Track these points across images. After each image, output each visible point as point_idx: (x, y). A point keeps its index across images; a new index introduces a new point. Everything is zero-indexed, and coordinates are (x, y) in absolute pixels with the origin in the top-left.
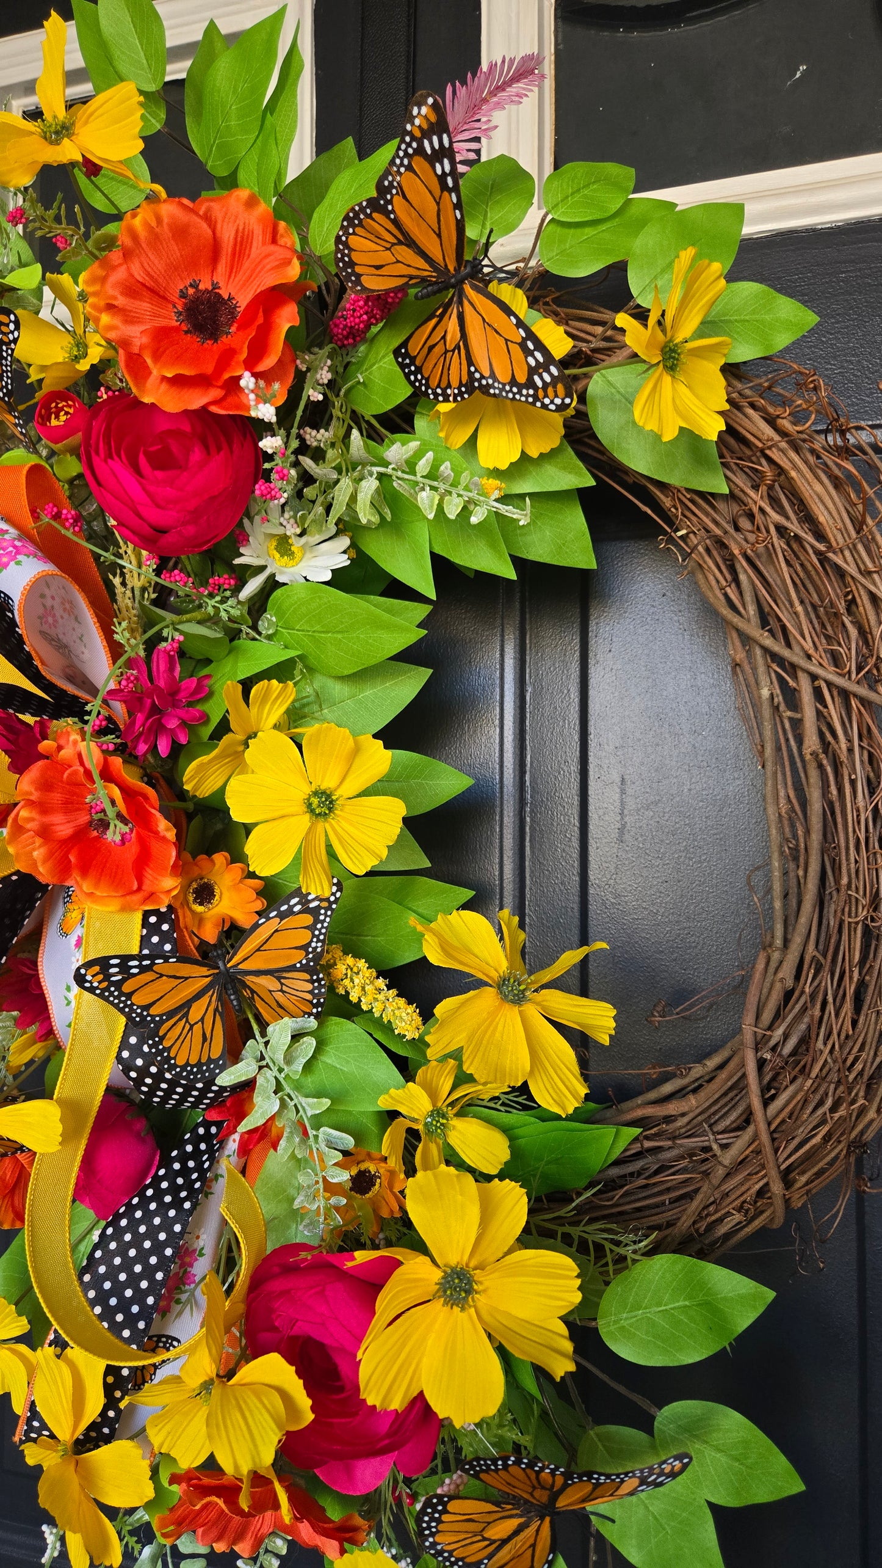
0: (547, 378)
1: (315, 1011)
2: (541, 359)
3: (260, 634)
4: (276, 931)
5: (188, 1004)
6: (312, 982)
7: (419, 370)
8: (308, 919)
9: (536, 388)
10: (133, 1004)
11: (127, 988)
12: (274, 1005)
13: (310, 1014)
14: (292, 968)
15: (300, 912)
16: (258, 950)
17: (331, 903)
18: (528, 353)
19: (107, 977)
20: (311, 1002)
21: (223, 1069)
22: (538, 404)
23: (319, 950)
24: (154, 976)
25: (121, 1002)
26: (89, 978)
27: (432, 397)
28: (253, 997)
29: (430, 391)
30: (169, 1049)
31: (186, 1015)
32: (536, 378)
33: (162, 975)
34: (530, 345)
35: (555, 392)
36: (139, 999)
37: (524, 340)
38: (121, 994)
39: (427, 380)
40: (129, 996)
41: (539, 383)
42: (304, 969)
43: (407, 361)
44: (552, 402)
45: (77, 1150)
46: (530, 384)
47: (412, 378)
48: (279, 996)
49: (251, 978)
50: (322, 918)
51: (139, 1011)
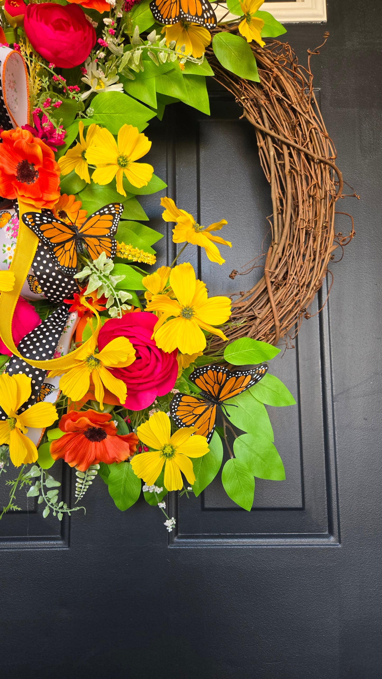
0: (209, 15)
1: (112, 256)
2: (207, 7)
3: (87, 115)
4: (99, 220)
5: (64, 243)
6: (112, 243)
7: (159, 12)
8: (111, 217)
9: (204, 19)
10: (43, 236)
11: (42, 228)
12: (95, 251)
13: (110, 258)
14: (104, 236)
15: (108, 214)
16: (91, 227)
17: (120, 213)
18: (203, 4)
19: (35, 221)
20: (111, 252)
21: (76, 273)
22: (205, 25)
23: (115, 230)
24: (52, 227)
25: (39, 234)
26: (27, 219)
27: (163, 22)
28: (88, 248)
29: (163, 20)
30: (57, 257)
31: (63, 246)
32: (205, 14)
33: (55, 227)
34: (204, 1)
35: (211, 21)
36: (46, 235)
38: (39, 230)
39: (162, 15)
40: (42, 232)
41: (206, 17)
42: (109, 237)
43: (155, 8)
44: (209, 25)
46: (202, 16)
47: (156, 15)
48: (98, 248)
49: (88, 238)
50: (116, 217)
51: (46, 239)
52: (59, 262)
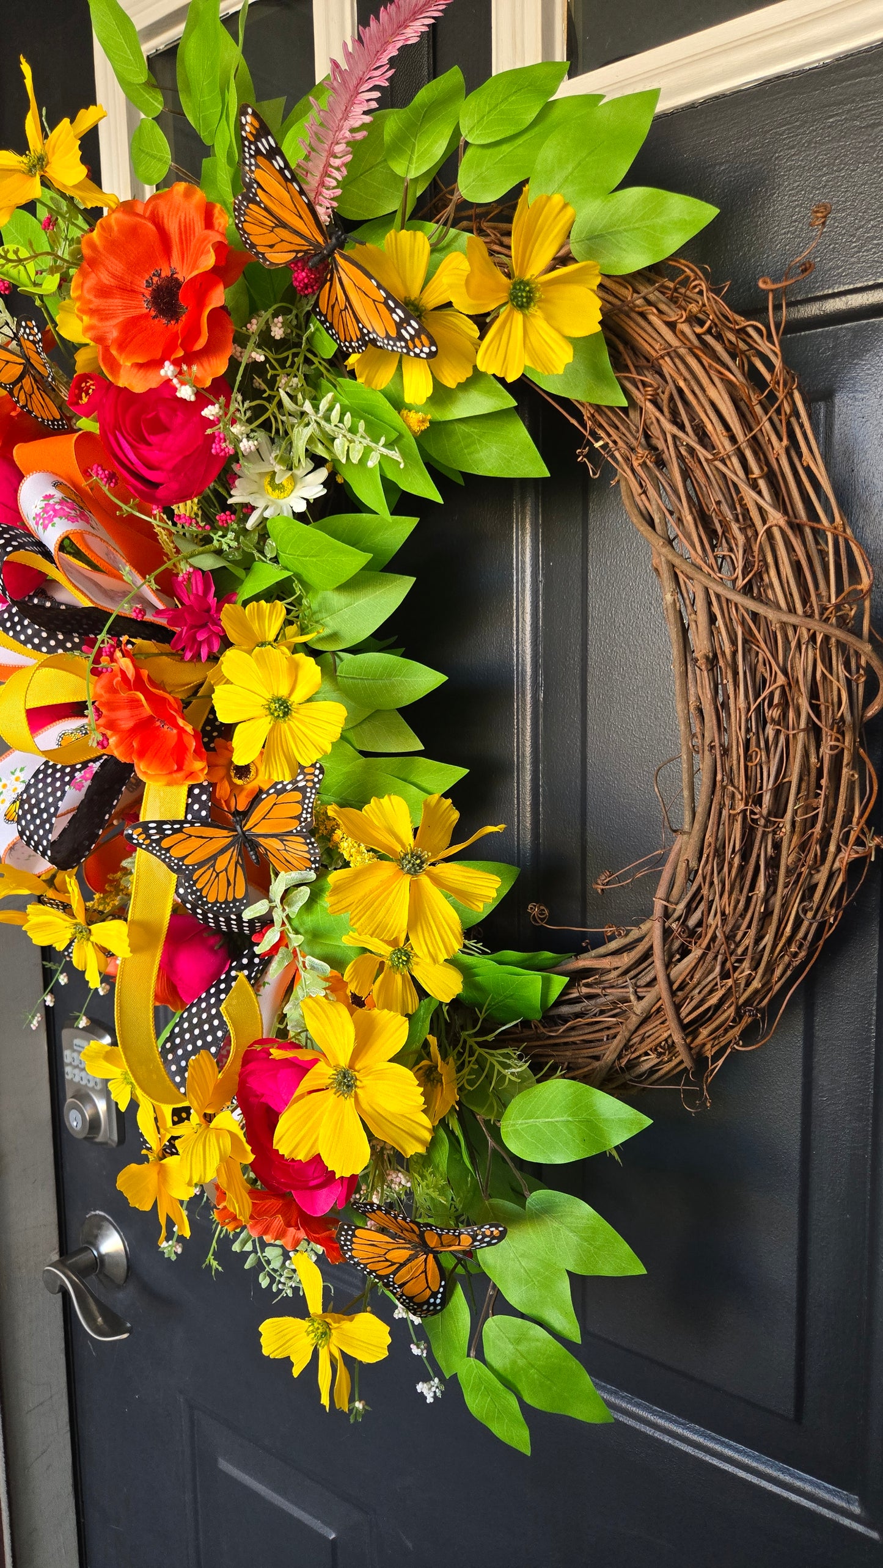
0: (411, 331)
1: (313, 866)
2: (402, 316)
4: (275, 804)
5: (214, 858)
6: (308, 844)
8: (298, 796)
9: (406, 341)
10: (171, 856)
11: (165, 843)
12: (284, 861)
13: (311, 869)
14: (290, 833)
15: (292, 790)
16: (264, 818)
17: (315, 783)
18: (392, 311)
19: (149, 836)
20: (310, 860)
21: (247, 905)
22: (412, 354)
23: (309, 820)
24: (184, 836)
25: (162, 854)
26: (135, 836)
27: (344, 349)
28: (266, 854)
29: (342, 344)
30: (201, 890)
31: (213, 866)
32: (403, 331)
33: (190, 836)
34: (392, 305)
35: (421, 342)
36: (175, 853)
37: (386, 299)
38: (161, 849)
40: (168, 850)
41: (407, 336)
43: (323, 318)
44: (422, 351)
45: (154, 956)
46: (400, 337)
47: (330, 332)
48: (285, 854)
50: (308, 795)
51: (176, 861)
52: (206, 897)
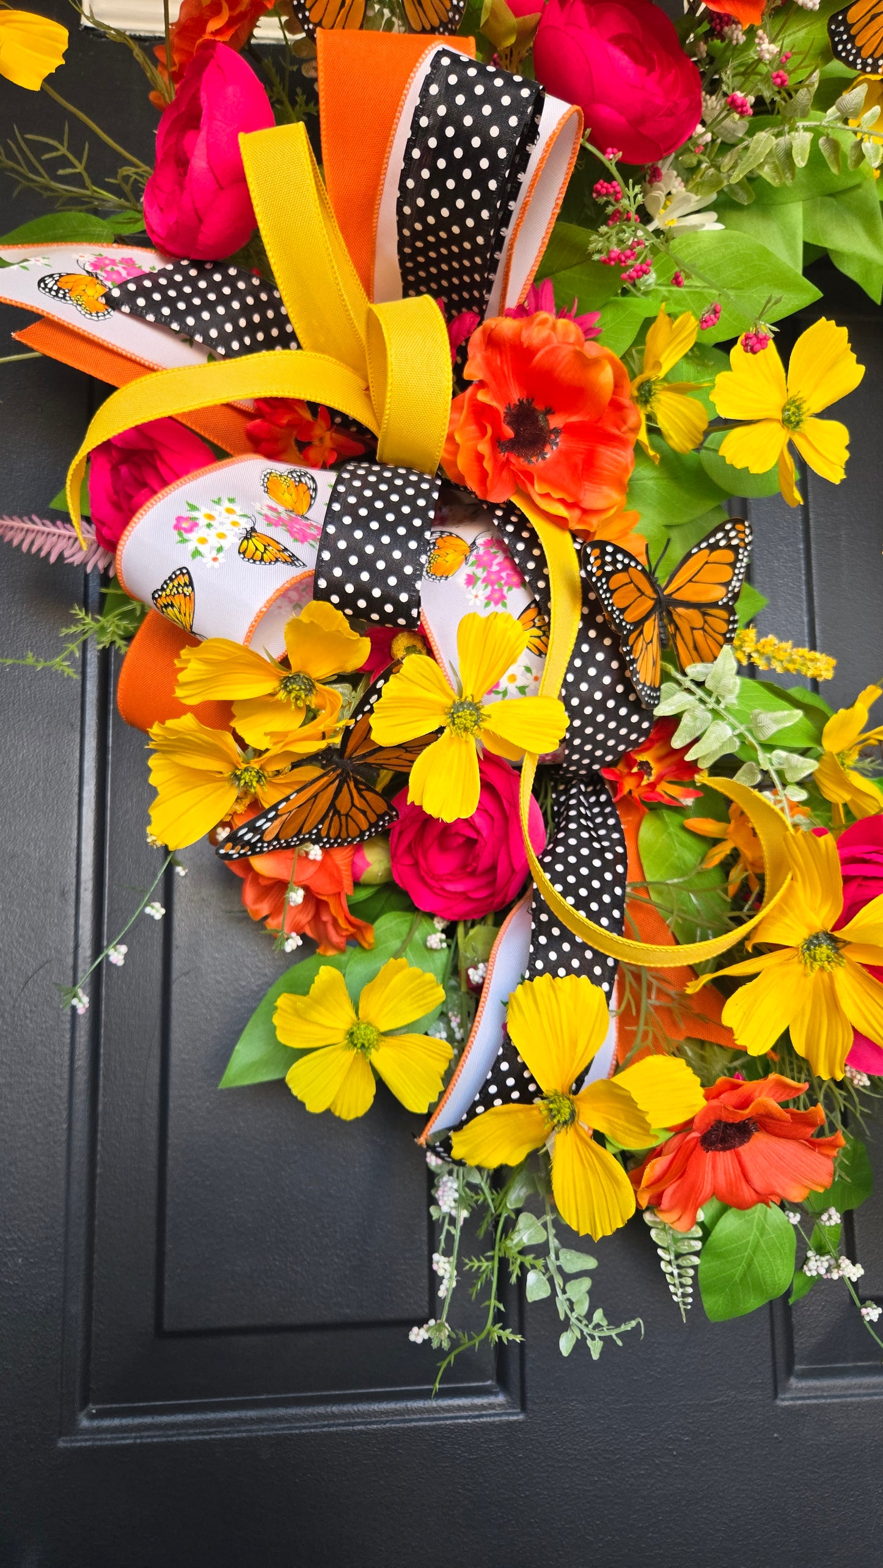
6: (729, 622)
11: (612, 583)
15: (724, 548)
17: (746, 545)
19: (603, 565)
23: (737, 589)
24: (627, 579)
26: (592, 560)
27: (860, 67)
31: (642, 632)
36: (617, 600)
40: (612, 593)
49: (680, 610)
